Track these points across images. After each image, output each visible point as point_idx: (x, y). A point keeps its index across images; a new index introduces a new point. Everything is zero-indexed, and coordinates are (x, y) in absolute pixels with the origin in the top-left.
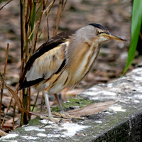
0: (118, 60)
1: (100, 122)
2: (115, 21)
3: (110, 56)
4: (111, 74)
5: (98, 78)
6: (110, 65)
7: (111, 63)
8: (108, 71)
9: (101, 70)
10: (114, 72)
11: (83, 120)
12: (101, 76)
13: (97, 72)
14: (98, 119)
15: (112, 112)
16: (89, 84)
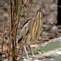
1: (52, 59)
2: (46, 11)
3: (47, 28)
4: (50, 37)
6: (48, 32)
8: (48, 35)
9: (44, 35)
10: (51, 36)
12: (45, 38)
15: (57, 54)
16: (40, 42)
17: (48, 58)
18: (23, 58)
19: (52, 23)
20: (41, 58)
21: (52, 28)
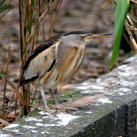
0: (106, 58)
1: (90, 112)
2: (104, 24)
3: (100, 55)
4: (100, 70)
5: (89, 74)
6: (99, 62)
7: (101, 61)
8: (98, 68)
9: (92, 67)
11: (75, 111)
12: (92, 72)
13: (88, 69)
14: (88, 110)
15: (100, 103)
16: (82, 79)
17: (83, 109)
18: (39, 109)
19: (110, 46)
20: (71, 110)
21: (107, 54)
